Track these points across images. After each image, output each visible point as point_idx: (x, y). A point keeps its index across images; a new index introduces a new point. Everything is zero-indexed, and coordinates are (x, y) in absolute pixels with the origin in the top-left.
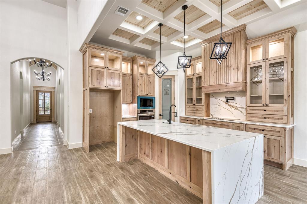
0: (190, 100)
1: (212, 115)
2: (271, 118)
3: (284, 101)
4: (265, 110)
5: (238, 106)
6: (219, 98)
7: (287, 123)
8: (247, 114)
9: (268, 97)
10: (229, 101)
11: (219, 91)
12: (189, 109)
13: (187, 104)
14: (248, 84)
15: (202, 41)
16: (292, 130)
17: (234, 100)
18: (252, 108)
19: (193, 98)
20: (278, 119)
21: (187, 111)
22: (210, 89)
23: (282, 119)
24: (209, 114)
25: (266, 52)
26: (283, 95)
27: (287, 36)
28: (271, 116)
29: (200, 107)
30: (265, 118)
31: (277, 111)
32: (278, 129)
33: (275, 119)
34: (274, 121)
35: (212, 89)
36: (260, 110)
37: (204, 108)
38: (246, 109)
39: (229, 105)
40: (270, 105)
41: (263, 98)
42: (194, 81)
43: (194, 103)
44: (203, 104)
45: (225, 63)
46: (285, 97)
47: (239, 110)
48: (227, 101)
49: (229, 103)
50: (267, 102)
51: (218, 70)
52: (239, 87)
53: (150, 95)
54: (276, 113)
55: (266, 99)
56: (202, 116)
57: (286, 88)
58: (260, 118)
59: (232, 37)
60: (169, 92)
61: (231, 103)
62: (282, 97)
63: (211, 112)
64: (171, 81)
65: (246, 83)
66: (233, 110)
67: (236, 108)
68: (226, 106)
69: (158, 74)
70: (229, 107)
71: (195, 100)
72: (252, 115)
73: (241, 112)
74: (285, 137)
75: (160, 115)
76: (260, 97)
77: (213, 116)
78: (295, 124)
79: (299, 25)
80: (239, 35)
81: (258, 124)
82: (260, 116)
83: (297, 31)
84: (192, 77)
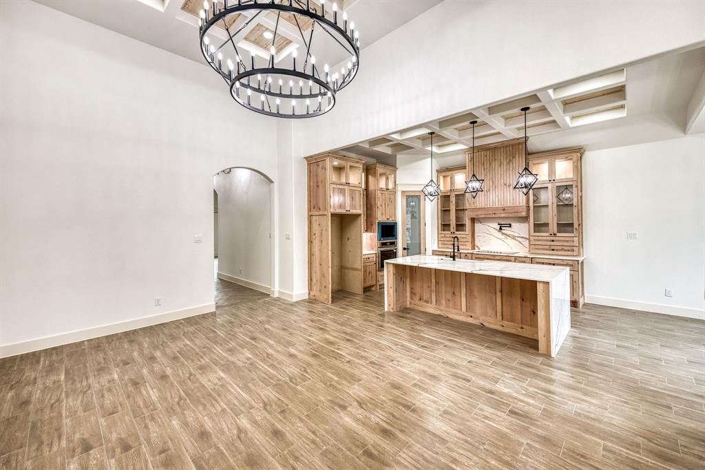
0: (445, 226)
1: (477, 247)
2: (560, 250)
3: (575, 230)
4: (553, 241)
5: (516, 235)
6: (489, 224)
7: (578, 255)
8: (530, 245)
9: (555, 225)
10: (503, 228)
11: (494, 216)
12: (444, 239)
13: (440, 232)
14: (532, 209)
15: (467, 147)
16: (582, 263)
17: (510, 227)
18: (536, 238)
19: (451, 223)
20: (568, 250)
21: (440, 242)
22: (480, 213)
23: (573, 251)
24: (474, 245)
25: (552, 171)
26: (573, 224)
27: (575, 156)
28: (560, 248)
29: (462, 236)
30: (553, 250)
31: (567, 241)
32: (570, 263)
33: (565, 250)
34: (563, 253)
35: (483, 213)
36: (547, 241)
37: (469, 238)
38: (529, 239)
39: (503, 234)
40: (559, 234)
41: (550, 226)
42: (453, 199)
43: (452, 230)
44: (467, 233)
45: (502, 181)
46: (576, 226)
47: (518, 241)
48: (501, 229)
49: (503, 231)
50: (555, 231)
51: (491, 189)
52: (521, 212)
53: (391, 220)
54: (565, 244)
55: (553, 227)
56: (466, 249)
57: (577, 216)
58: (547, 250)
59: (511, 149)
60: (417, 215)
61: (506, 230)
62: (572, 225)
63: (477, 243)
64: (419, 200)
65: (529, 207)
66: (509, 241)
67: (514, 238)
68: (499, 235)
69: (429, 196)
70: (503, 237)
71: (455, 226)
72: (537, 247)
73: (520, 242)
74: (578, 271)
75: (404, 249)
76: (546, 225)
77: (479, 249)
78: (585, 256)
79: (588, 145)
80: (520, 148)
81: (547, 257)
82: (547, 247)
83: (585, 151)
84: (449, 194)
